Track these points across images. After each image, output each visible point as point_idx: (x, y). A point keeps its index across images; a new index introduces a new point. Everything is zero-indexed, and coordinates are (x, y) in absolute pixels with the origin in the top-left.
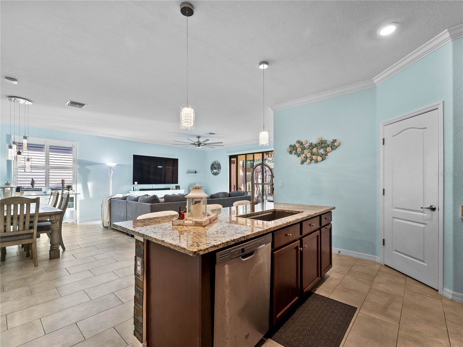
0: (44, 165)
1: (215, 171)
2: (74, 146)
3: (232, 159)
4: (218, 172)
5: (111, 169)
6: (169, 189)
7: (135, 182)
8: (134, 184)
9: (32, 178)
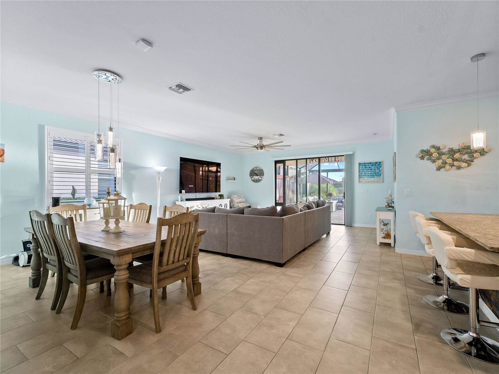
0: (84, 168)
1: (256, 177)
2: (118, 144)
3: (278, 165)
4: (260, 178)
5: (160, 174)
6: (213, 198)
7: (183, 191)
8: (181, 192)
9: (73, 186)
